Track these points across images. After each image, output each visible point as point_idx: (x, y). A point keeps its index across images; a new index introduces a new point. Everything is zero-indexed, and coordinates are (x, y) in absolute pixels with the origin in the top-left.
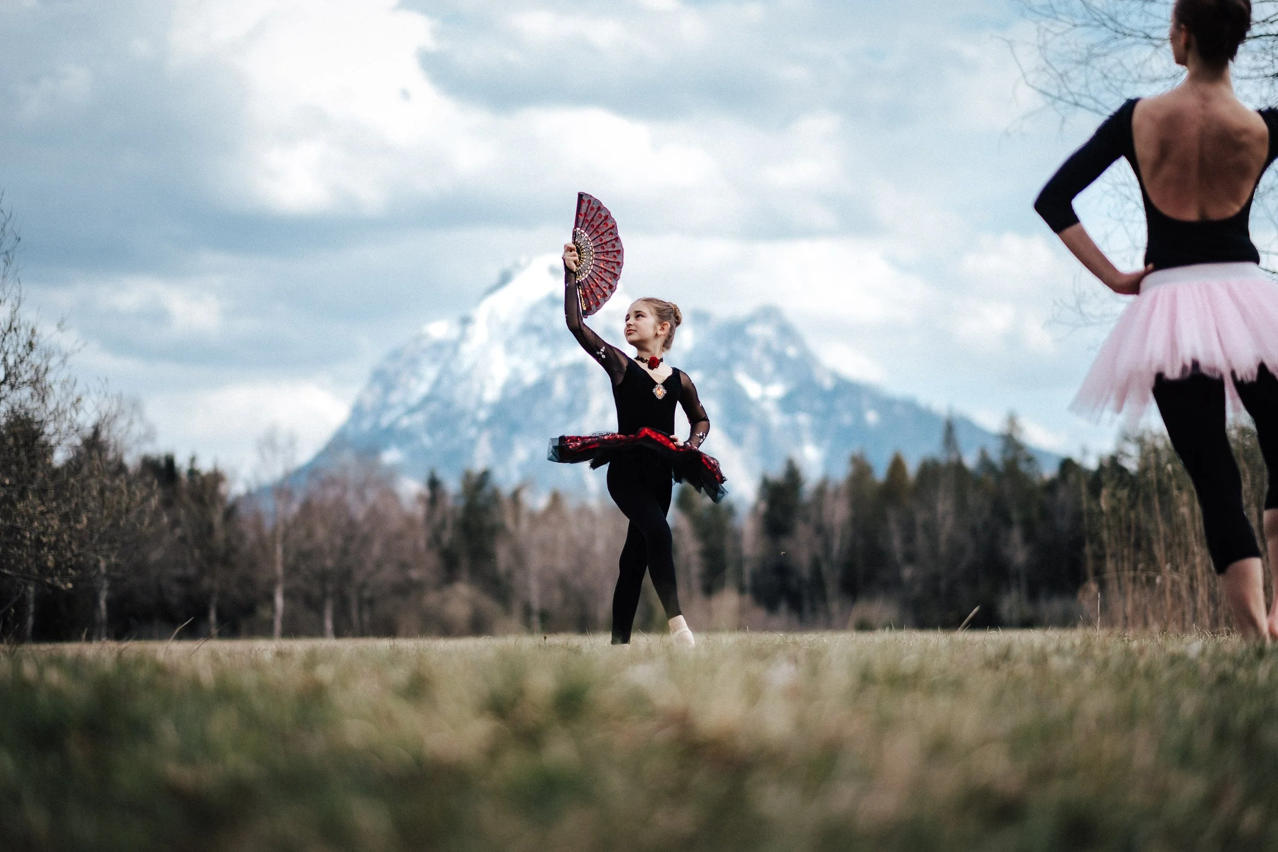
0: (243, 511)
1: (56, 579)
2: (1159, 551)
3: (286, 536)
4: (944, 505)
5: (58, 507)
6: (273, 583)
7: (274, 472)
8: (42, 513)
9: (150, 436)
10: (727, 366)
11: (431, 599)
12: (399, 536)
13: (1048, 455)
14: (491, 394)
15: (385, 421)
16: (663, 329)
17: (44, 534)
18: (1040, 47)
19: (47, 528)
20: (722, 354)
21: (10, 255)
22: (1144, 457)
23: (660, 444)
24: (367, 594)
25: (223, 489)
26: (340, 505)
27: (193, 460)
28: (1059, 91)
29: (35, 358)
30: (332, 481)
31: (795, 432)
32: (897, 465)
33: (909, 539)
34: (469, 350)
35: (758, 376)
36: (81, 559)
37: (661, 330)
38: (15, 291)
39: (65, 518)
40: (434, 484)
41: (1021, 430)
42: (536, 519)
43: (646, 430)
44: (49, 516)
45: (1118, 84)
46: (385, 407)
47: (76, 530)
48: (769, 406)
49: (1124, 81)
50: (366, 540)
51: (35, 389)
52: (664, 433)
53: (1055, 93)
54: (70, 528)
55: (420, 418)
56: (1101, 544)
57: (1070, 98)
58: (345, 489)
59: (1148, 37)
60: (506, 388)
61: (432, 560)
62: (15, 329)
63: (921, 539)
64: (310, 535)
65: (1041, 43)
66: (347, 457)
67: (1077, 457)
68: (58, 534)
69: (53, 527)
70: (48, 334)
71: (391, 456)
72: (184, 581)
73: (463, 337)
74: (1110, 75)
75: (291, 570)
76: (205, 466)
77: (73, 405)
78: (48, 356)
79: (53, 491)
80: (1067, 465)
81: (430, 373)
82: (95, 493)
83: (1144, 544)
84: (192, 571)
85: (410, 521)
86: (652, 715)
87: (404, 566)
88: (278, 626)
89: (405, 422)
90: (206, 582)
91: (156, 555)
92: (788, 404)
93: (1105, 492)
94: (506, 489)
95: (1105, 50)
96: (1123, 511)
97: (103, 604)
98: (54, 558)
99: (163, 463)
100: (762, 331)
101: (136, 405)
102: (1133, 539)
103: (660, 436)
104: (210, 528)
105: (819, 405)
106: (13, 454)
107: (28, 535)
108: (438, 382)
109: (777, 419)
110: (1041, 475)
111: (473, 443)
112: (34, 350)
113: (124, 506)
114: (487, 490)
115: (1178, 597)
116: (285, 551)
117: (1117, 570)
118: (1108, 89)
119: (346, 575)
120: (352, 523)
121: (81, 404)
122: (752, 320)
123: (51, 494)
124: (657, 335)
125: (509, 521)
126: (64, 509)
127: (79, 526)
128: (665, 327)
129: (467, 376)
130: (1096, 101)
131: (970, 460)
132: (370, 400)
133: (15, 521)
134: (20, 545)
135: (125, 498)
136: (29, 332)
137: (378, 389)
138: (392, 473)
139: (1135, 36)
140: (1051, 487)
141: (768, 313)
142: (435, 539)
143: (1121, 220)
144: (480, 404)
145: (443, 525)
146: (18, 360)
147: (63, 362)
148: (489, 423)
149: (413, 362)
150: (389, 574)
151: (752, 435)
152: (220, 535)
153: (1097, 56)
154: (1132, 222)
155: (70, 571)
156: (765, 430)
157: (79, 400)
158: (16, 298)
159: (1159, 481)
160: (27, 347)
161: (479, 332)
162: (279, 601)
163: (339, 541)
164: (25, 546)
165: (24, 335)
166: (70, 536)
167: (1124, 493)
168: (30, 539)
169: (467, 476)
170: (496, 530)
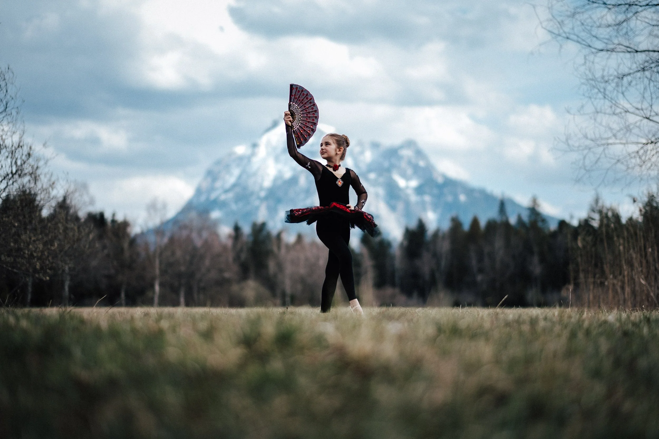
0: (139, 241)
1: (41, 275)
2: (607, 268)
3: (161, 254)
4: (499, 243)
5: (43, 238)
6: (153, 279)
7: (155, 222)
8: (34, 241)
9: (92, 202)
10: (388, 171)
11: (235, 288)
12: (219, 255)
13: (552, 218)
14: (267, 183)
15: (213, 196)
16: (340, 151)
17: (35, 251)
18: (549, 8)
19: (36, 249)
20: (386, 164)
21: (19, 108)
22: (601, 221)
23: (342, 210)
24: (202, 285)
25: (129, 230)
26: (189, 239)
27: (114, 215)
28: (559, 31)
29: (31, 161)
30: (185, 227)
31: (423, 205)
32: (475, 222)
33: (480, 260)
34: (256, 161)
35: (404, 176)
36: (54, 265)
37: (339, 151)
38: (22, 127)
39: (45, 244)
40: (237, 229)
41: (539, 206)
42: (288, 247)
43: (334, 204)
44: (37, 242)
45: (589, 28)
46: (212, 189)
47: (52, 250)
48: (410, 192)
49: (592, 27)
50: (202, 257)
51: (31, 177)
52: (343, 204)
53: (556, 32)
54: (48, 249)
55: (230, 195)
56: (577, 265)
57: (564, 35)
58: (191, 230)
59: (605, 4)
60: (275, 180)
61: (235, 268)
62: (21, 147)
63: (487, 261)
64: (173, 253)
65: (550, 5)
66: (193, 215)
67: (567, 219)
68: (42, 252)
69: (40, 248)
70: (38, 149)
71: (215, 214)
72: (109, 277)
73: (253, 154)
74: (585, 24)
75: (163, 272)
76: (120, 218)
77: (50, 186)
78: (38, 160)
79: (40, 230)
80: (562, 224)
81: (236, 172)
82: (61, 231)
83: (599, 264)
84: (112, 271)
85: (225, 248)
86: (327, 347)
87: (221, 271)
88: (156, 300)
89: (223, 197)
90: (120, 278)
91: (94, 263)
92: (419, 190)
93: (579, 238)
94: (274, 232)
95: (583, 10)
96: (589, 247)
97: (67, 288)
98: (40, 264)
99: (98, 216)
100: (407, 153)
101: (85, 186)
102: (593, 262)
103: (341, 206)
104: (122, 250)
105: (435, 191)
106: (19, 210)
107: (27, 252)
108: (240, 177)
109: (414, 198)
110: (549, 229)
111: (257, 208)
112: (31, 157)
113: (76, 237)
114: (264, 233)
115: (615, 292)
116: (161, 263)
117: (585, 278)
118: (584, 30)
119: (191, 275)
120: (195, 249)
121: (55, 185)
122: (401, 147)
123: (39, 231)
124: (337, 154)
125: (275, 249)
126: (45, 239)
127: (53, 248)
128: (341, 150)
129: (255, 174)
130: (578, 36)
131: (513, 220)
132: (205, 185)
133: (20, 244)
134: (23, 257)
135: (77, 234)
136: (29, 148)
137: (209, 180)
138: (215, 224)
139: (599, 3)
140: (554, 235)
141: (410, 144)
142: (237, 258)
143: (590, 98)
144: (261, 188)
145: (241, 250)
146: (23, 162)
147: (46, 163)
148: (266, 198)
149: (227, 167)
150: (213, 275)
151: (400, 206)
152: (127, 254)
153: (579, 13)
154: (596, 99)
155: (48, 271)
156: (407, 203)
157: (53, 183)
158: (22, 130)
159: (607, 233)
160: (27, 156)
161: (262, 151)
162: (157, 288)
163: (188, 258)
164: (25, 257)
165: (25, 150)
166: (48, 253)
167: (589, 239)
168: (28, 254)
169: (254, 226)
170: (268, 253)
